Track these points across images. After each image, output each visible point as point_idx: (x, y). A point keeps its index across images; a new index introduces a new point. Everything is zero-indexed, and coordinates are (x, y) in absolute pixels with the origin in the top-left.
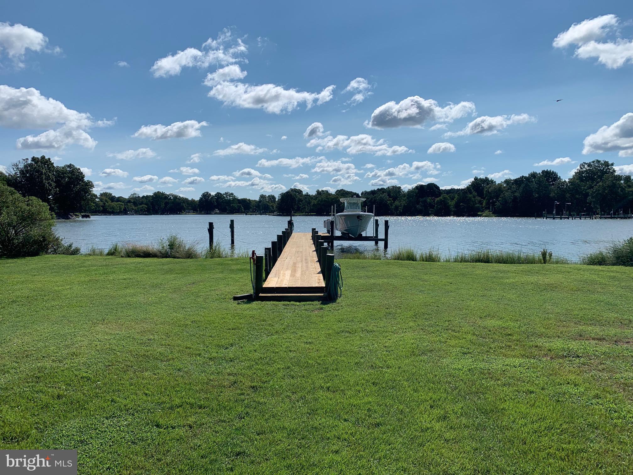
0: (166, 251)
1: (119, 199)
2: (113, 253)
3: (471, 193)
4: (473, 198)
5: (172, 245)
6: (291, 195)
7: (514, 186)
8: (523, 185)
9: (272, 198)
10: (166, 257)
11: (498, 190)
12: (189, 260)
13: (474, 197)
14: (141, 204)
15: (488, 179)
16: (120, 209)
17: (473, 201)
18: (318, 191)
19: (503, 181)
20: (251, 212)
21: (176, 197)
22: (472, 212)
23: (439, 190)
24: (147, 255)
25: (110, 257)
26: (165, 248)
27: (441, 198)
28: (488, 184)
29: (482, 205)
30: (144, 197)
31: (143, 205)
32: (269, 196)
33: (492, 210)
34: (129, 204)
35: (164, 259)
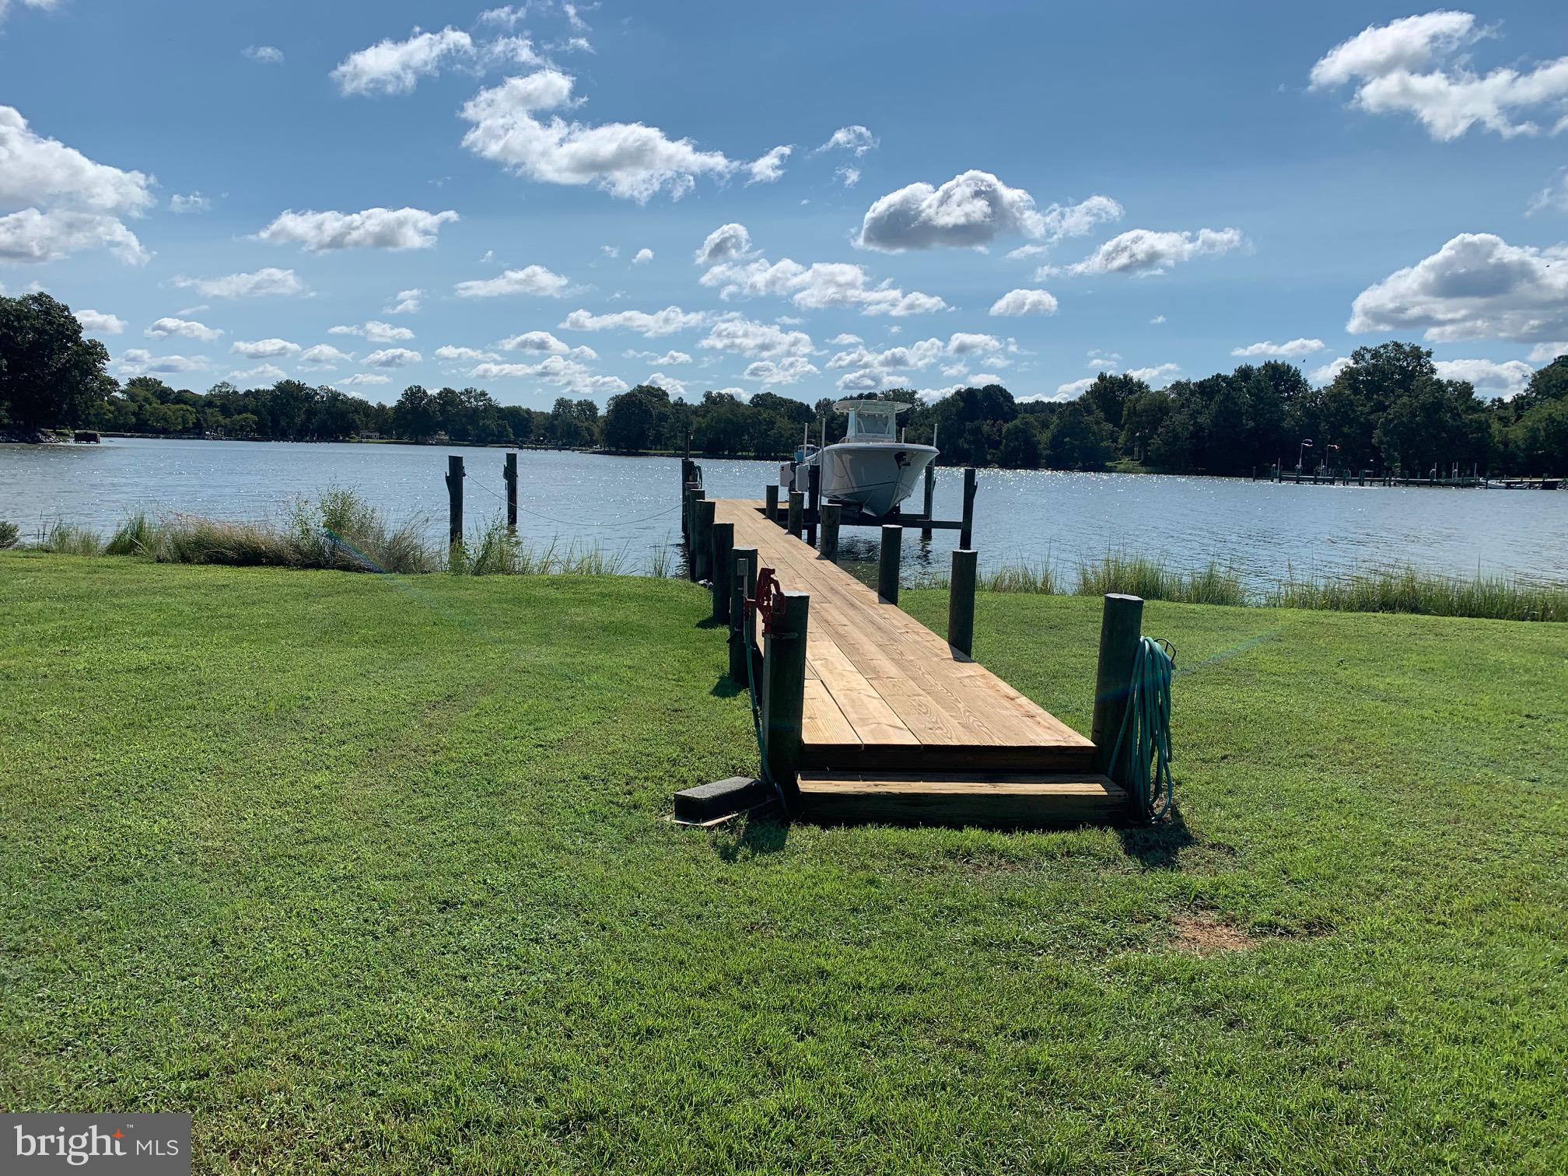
0: (316, 543)
1: (182, 398)
2: (126, 546)
3: (1090, 412)
4: (1095, 427)
5: (337, 523)
6: (640, 401)
7: (1197, 399)
8: (1218, 398)
9: (588, 407)
10: (317, 565)
11: (1158, 408)
12: (400, 579)
13: (1098, 423)
14: (240, 413)
15: (1131, 379)
16: (185, 421)
17: (1094, 433)
18: (708, 396)
19: (1169, 386)
20: (531, 443)
21: (335, 397)
22: (1094, 460)
23: (1013, 403)
24: (249, 556)
25: (114, 560)
26: (312, 533)
27: (1017, 422)
28: (1131, 392)
29: (1117, 442)
30: (248, 393)
31: (244, 415)
32: (580, 403)
33: (1140, 456)
34: (208, 411)
35: (311, 573)
